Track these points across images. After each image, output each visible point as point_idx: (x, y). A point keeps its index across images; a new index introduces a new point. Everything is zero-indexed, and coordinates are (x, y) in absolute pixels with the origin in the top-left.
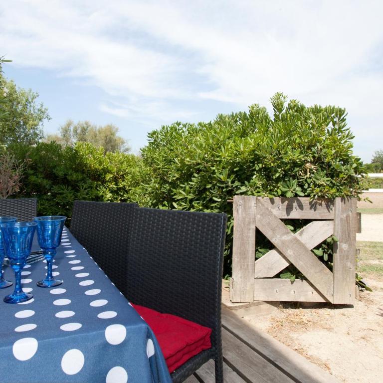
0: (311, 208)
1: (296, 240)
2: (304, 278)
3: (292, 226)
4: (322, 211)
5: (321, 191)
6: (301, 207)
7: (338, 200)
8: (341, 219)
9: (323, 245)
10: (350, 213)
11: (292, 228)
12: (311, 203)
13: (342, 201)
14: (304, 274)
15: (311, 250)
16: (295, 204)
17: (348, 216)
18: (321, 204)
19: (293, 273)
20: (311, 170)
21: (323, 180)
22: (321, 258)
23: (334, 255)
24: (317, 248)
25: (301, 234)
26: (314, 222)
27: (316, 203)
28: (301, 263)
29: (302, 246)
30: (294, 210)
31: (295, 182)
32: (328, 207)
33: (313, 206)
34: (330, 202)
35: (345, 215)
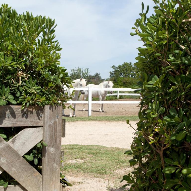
0: (23, 116)
1: (9, 147)
2: (16, 183)
3: (5, 134)
4: (33, 119)
5: (32, 99)
6: (13, 115)
7: (47, 108)
8: (50, 125)
9: (34, 150)
10: (57, 120)
11: (5, 136)
12: (22, 111)
13: (50, 109)
14: (17, 179)
15: (23, 156)
16: (8, 112)
17: (55, 123)
18: (32, 112)
19: (5, 180)
20: (23, 78)
21: (34, 89)
22: (32, 163)
23: (43, 158)
24: (28, 153)
25: (13, 142)
26: (25, 129)
27: (27, 110)
28: (14, 169)
29: (15, 153)
30: (7, 118)
31: (7, 90)
32: (38, 115)
33: (25, 114)
34: (40, 109)
35: (52, 122)
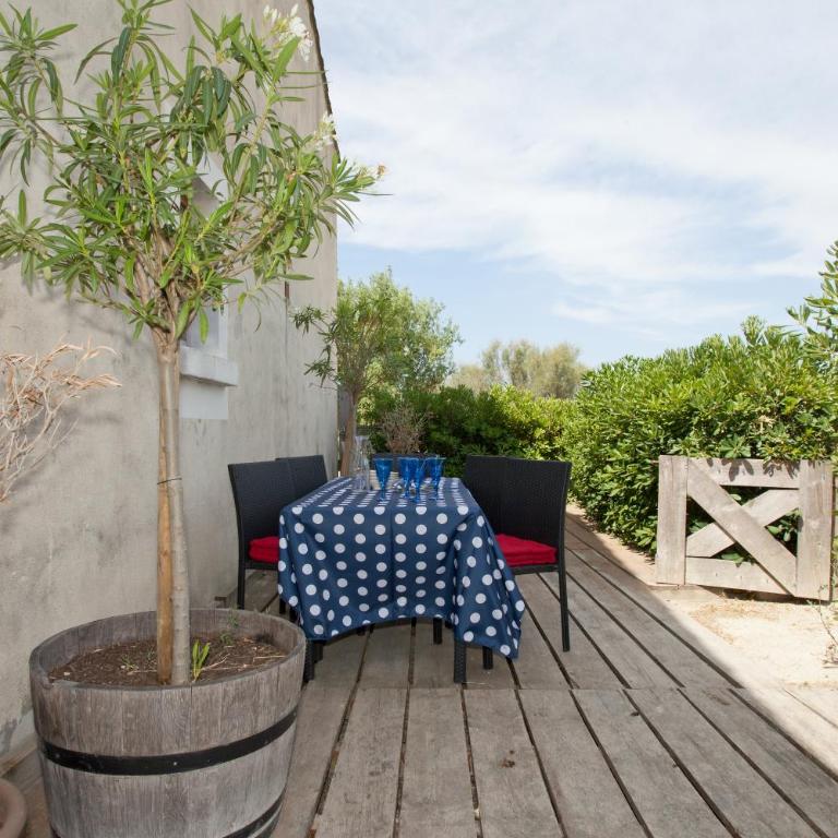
0: (765, 473)
1: (744, 513)
2: (754, 561)
3: (739, 494)
4: (780, 477)
6: (750, 470)
7: (804, 464)
8: (809, 489)
9: (782, 521)
10: (823, 481)
11: (739, 498)
12: (765, 466)
13: (809, 465)
14: (754, 555)
15: (766, 527)
16: (742, 467)
17: (818, 487)
18: (779, 468)
19: (740, 555)
20: (766, 424)
22: (779, 537)
23: (799, 534)
24: (776, 523)
25: (751, 506)
26: (770, 492)
27: (772, 466)
28: (748, 541)
29: (753, 521)
30: (741, 474)
31: (741, 439)
32: (790, 472)
33: (767, 469)
34: (793, 465)
35: (814, 483)
